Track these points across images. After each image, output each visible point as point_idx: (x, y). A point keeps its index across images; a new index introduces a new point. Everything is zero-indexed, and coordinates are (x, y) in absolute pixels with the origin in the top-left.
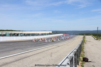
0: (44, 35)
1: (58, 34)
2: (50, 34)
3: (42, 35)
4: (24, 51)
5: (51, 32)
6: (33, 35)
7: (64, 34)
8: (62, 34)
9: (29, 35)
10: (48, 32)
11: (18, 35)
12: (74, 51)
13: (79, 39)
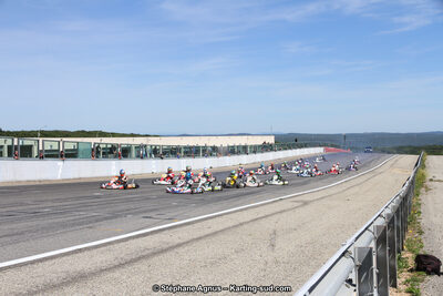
0: (239, 153)
1: (301, 147)
2: (266, 148)
3: (232, 151)
4: (155, 225)
5: (271, 140)
6: (192, 152)
7: (326, 150)
8: (320, 150)
9: (173, 152)
10: (259, 141)
11: (125, 153)
12: (375, 224)
13: (396, 171)
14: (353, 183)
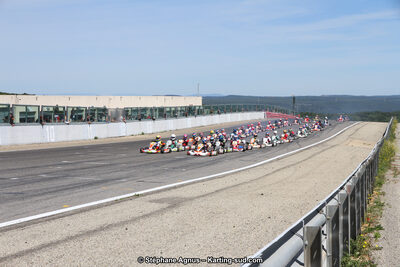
7: (268, 115)
13: (356, 144)
14: (287, 162)
